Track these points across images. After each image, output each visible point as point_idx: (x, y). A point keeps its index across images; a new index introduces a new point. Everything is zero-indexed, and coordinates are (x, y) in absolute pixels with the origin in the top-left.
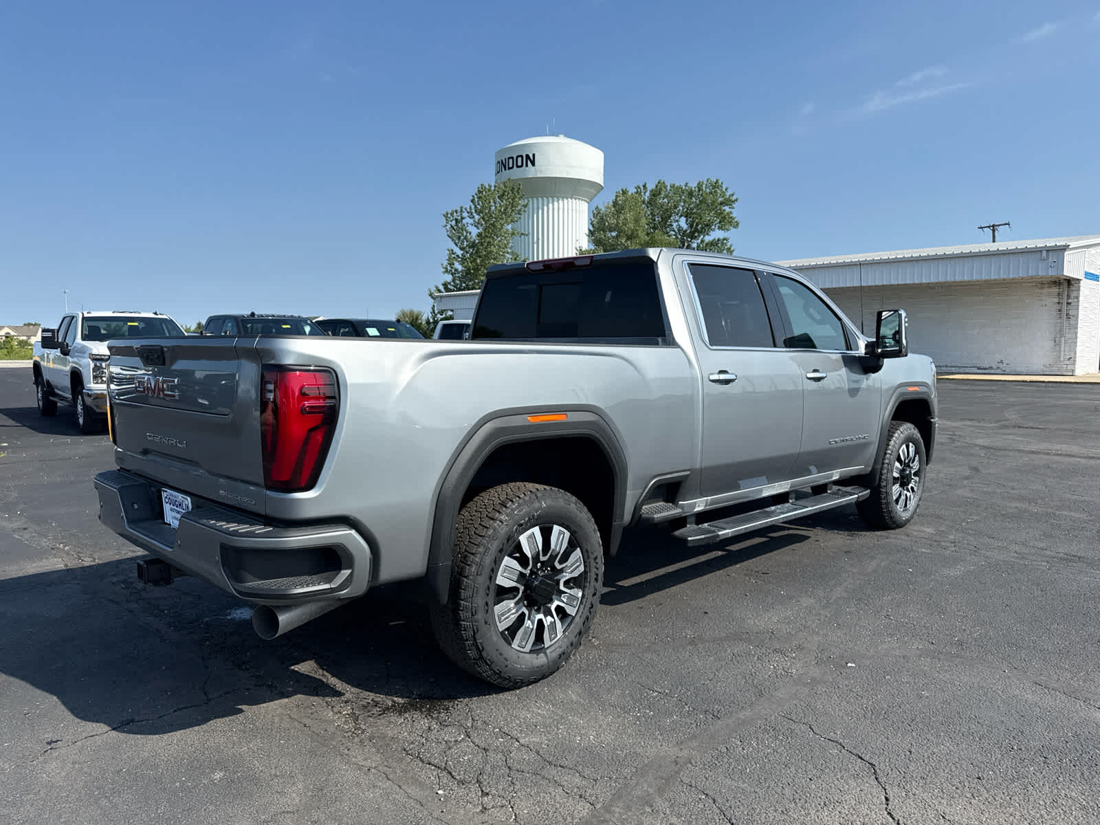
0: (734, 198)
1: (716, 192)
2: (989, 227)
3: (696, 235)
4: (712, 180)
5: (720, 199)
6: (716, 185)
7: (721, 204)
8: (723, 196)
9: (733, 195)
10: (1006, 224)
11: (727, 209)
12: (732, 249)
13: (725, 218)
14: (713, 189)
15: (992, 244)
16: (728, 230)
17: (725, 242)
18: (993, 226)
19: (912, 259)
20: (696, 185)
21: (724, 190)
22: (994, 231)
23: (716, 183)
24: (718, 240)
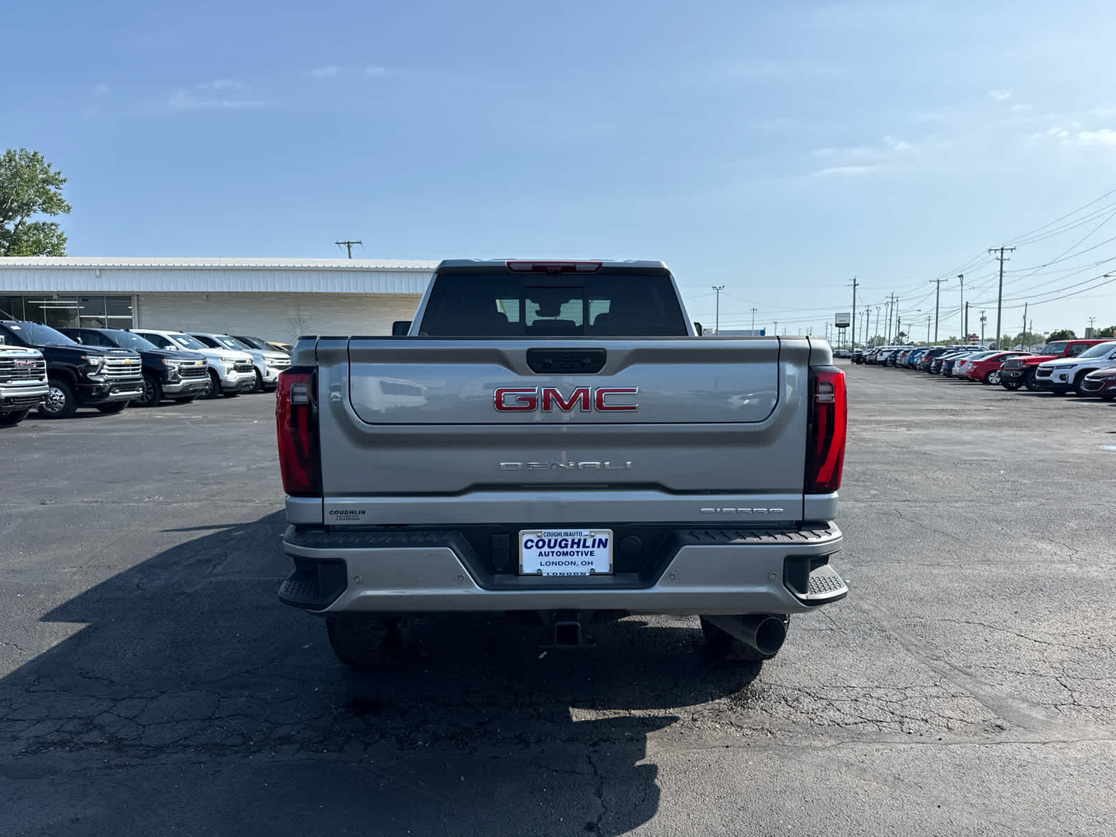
0: (61, 177)
1: (34, 166)
2: (344, 243)
3: (10, 214)
4: (29, 151)
5: (40, 176)
6: (34, 159)
7: (44, 181)
8: (46, 173)
9: (59, 173)
10: (358, 243)
11: (52, 189)
12: (64, 236)
13: (51, 199)
14: (31, 162)
15: (349, 260)
16: (55, 214)
17: (53, 227)
18: (348, 243)
19: (294, 268)
20: (5, 153)
21: (46, 166)
22: (349, 247)
23: (34, 156)
24: (44, 224)
